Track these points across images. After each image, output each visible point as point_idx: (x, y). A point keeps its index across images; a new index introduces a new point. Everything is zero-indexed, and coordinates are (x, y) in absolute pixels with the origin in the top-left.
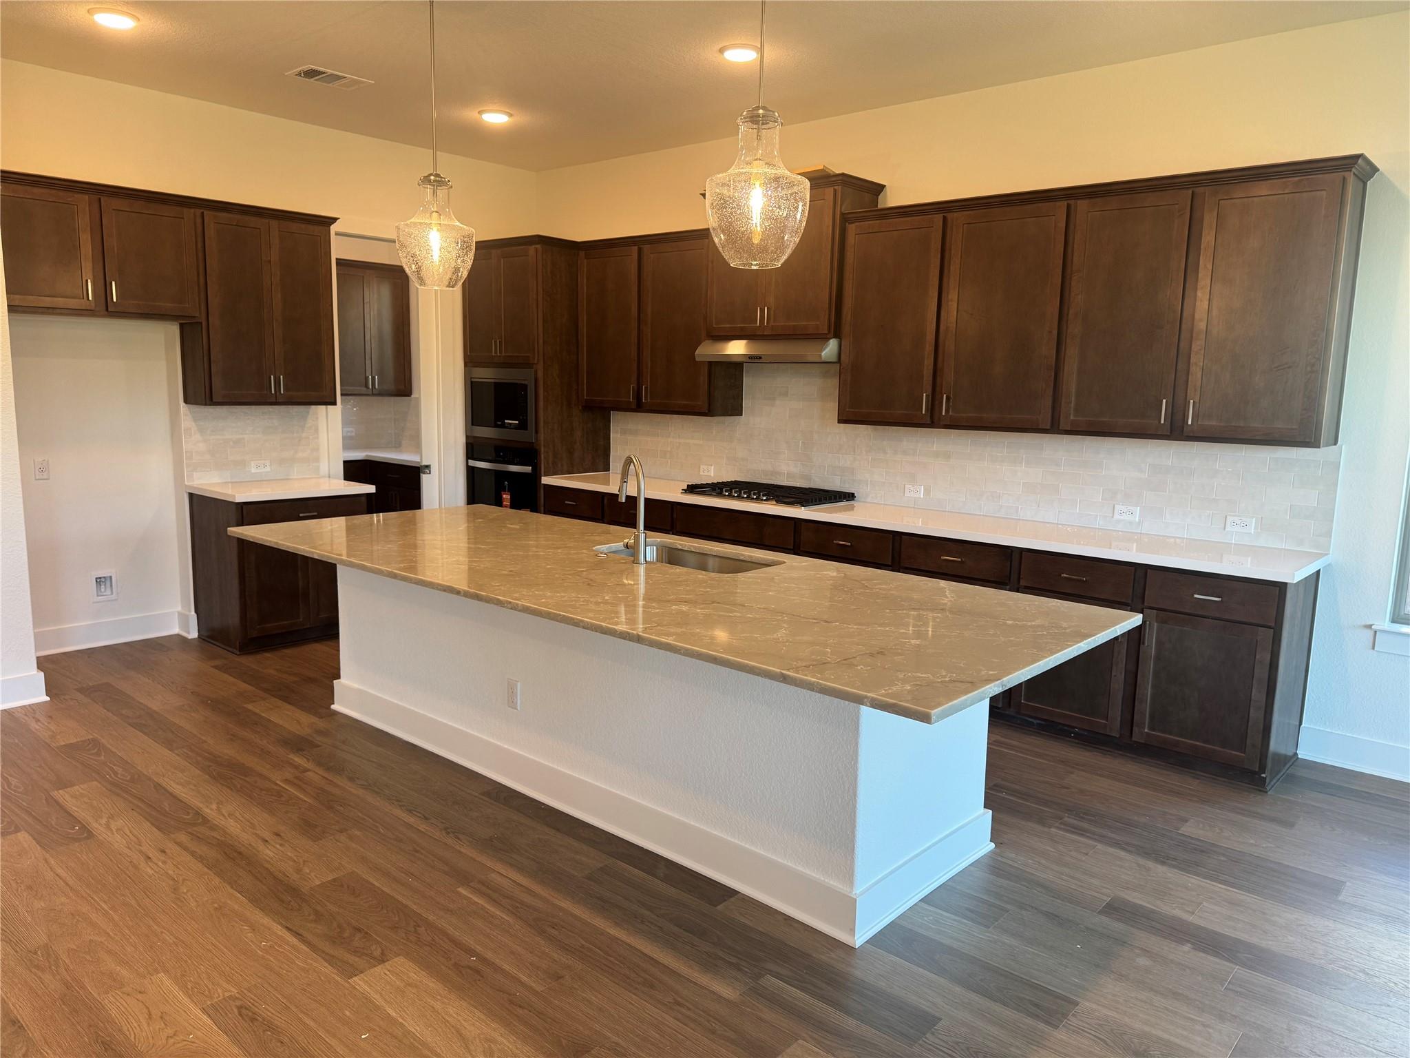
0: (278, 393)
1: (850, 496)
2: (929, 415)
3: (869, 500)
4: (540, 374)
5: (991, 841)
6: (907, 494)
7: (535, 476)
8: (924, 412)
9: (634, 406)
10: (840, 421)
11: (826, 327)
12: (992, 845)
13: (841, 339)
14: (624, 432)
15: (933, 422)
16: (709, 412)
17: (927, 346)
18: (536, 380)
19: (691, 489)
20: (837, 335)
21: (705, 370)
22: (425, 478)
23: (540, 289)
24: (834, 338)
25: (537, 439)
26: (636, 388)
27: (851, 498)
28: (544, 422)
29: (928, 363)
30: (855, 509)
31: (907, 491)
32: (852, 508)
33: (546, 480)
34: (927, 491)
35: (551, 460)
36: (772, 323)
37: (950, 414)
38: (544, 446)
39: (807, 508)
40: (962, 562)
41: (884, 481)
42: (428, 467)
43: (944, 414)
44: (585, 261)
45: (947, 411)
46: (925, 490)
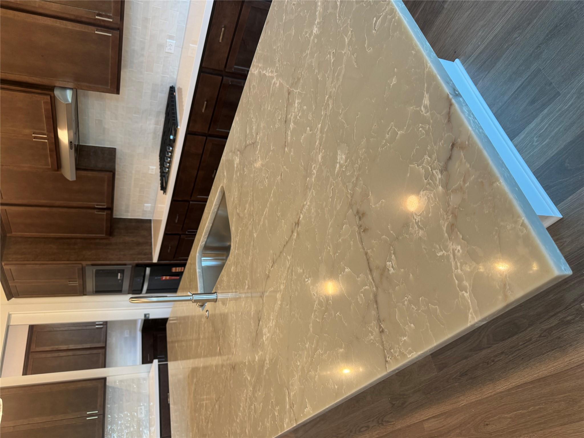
0: (98, 414)
1: (172, 89)
2: (112, 31)
3: (175, 77)
4: (89, 263)
5: (453, 61)
6: (172, 51)
7: (152, 265)
8: (111, 35)
9: (109, 212)
10: (118, 92)
11: (46, 97)
12: (457, 60)
13: (55, 86)
14: (127, 211)
15: (118, 29)
16: (112, 172)
17: (57, 24)
18: (93, 265)
19: (164, 188)
20: (51, 89)
21: (83, 173)
22: (151, 317)
23: (33, 262)
24: (53, 92)
25: (130, 264)
26: (98, 210)
27: (173, 89)
28: (119, 260)
29: (70, 25)
30: (181, 87)
31: (170, 51)
32: (180, 89)
33: (155, 260)
34: (171, 37)
35: (143, 256)
36: (45, 132)
37: (111, 15)
38: (134, 260)
39: (179, 124)
40: (225, 27)
41: (162, 65)
42: (145, 315)
43: (111, 20)
44: (13, 233)
45: (109, 17)
46: (169, 39)
